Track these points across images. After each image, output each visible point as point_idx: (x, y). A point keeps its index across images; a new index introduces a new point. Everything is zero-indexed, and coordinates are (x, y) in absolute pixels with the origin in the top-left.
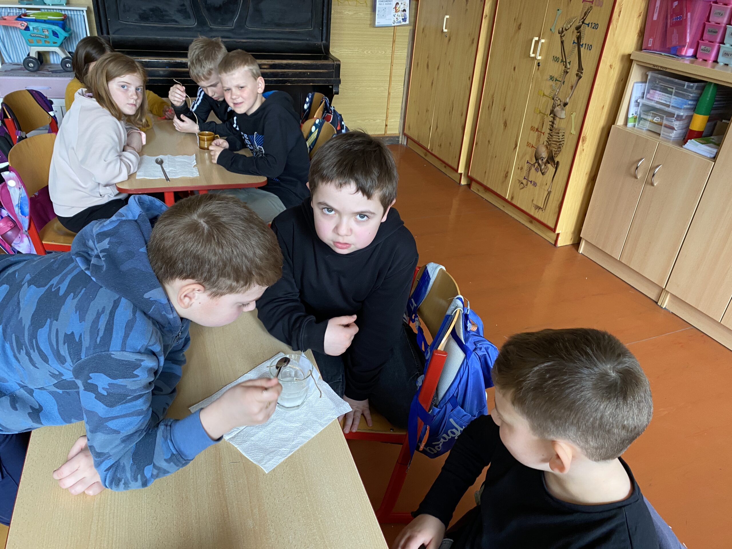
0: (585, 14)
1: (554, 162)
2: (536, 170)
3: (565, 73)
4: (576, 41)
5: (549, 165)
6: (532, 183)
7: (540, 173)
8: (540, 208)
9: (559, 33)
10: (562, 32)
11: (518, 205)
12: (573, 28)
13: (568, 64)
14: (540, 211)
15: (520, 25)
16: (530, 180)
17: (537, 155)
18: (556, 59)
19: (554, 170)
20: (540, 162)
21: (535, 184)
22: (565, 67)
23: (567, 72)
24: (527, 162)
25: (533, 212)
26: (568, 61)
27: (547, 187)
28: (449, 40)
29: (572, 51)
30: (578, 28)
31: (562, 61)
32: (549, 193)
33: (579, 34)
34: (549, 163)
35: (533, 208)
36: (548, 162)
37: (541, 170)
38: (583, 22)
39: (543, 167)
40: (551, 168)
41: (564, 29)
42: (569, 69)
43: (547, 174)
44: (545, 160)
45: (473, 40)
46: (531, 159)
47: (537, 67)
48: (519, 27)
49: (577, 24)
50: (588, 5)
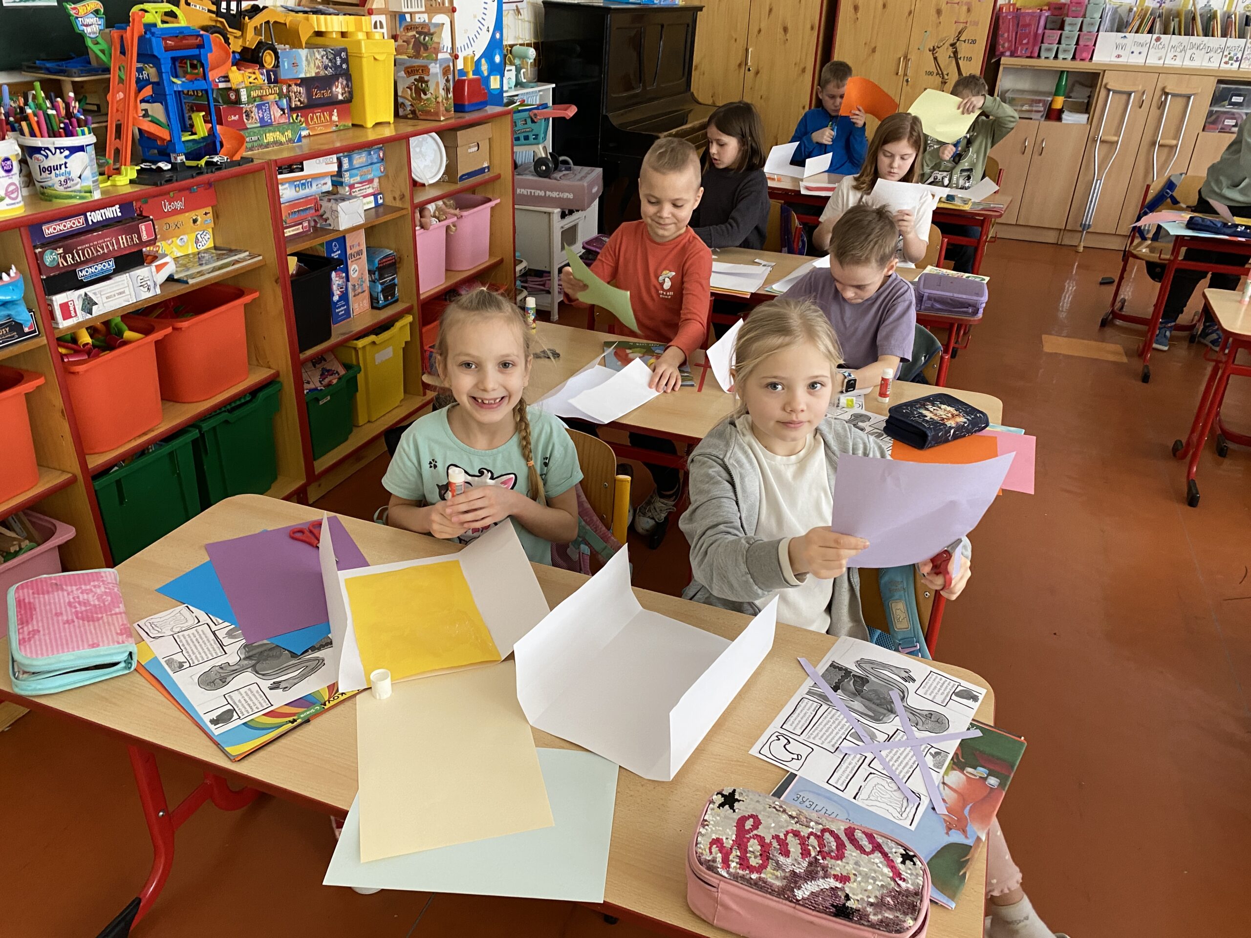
0: (960, 33)
4: (953, 56)
9: (930, 51)
10: (934, 49)
12: (947, 44)
13: (946, 76)
15: (875, 48)
18: (931, 73)
22: (943, 78)
23: (945, 83)
26: (945, 73)
28: (757, 73)
29: (950, 63)
30: (953, 45)
31: (938, 74)
33: (955, 49)
38: (958, 40)
41: (936, 47)
42: (948, 79)
45: (804, 68)
47: (905, 83)
48: (874, 50)
49: (951, 41)
50: (961, 26)
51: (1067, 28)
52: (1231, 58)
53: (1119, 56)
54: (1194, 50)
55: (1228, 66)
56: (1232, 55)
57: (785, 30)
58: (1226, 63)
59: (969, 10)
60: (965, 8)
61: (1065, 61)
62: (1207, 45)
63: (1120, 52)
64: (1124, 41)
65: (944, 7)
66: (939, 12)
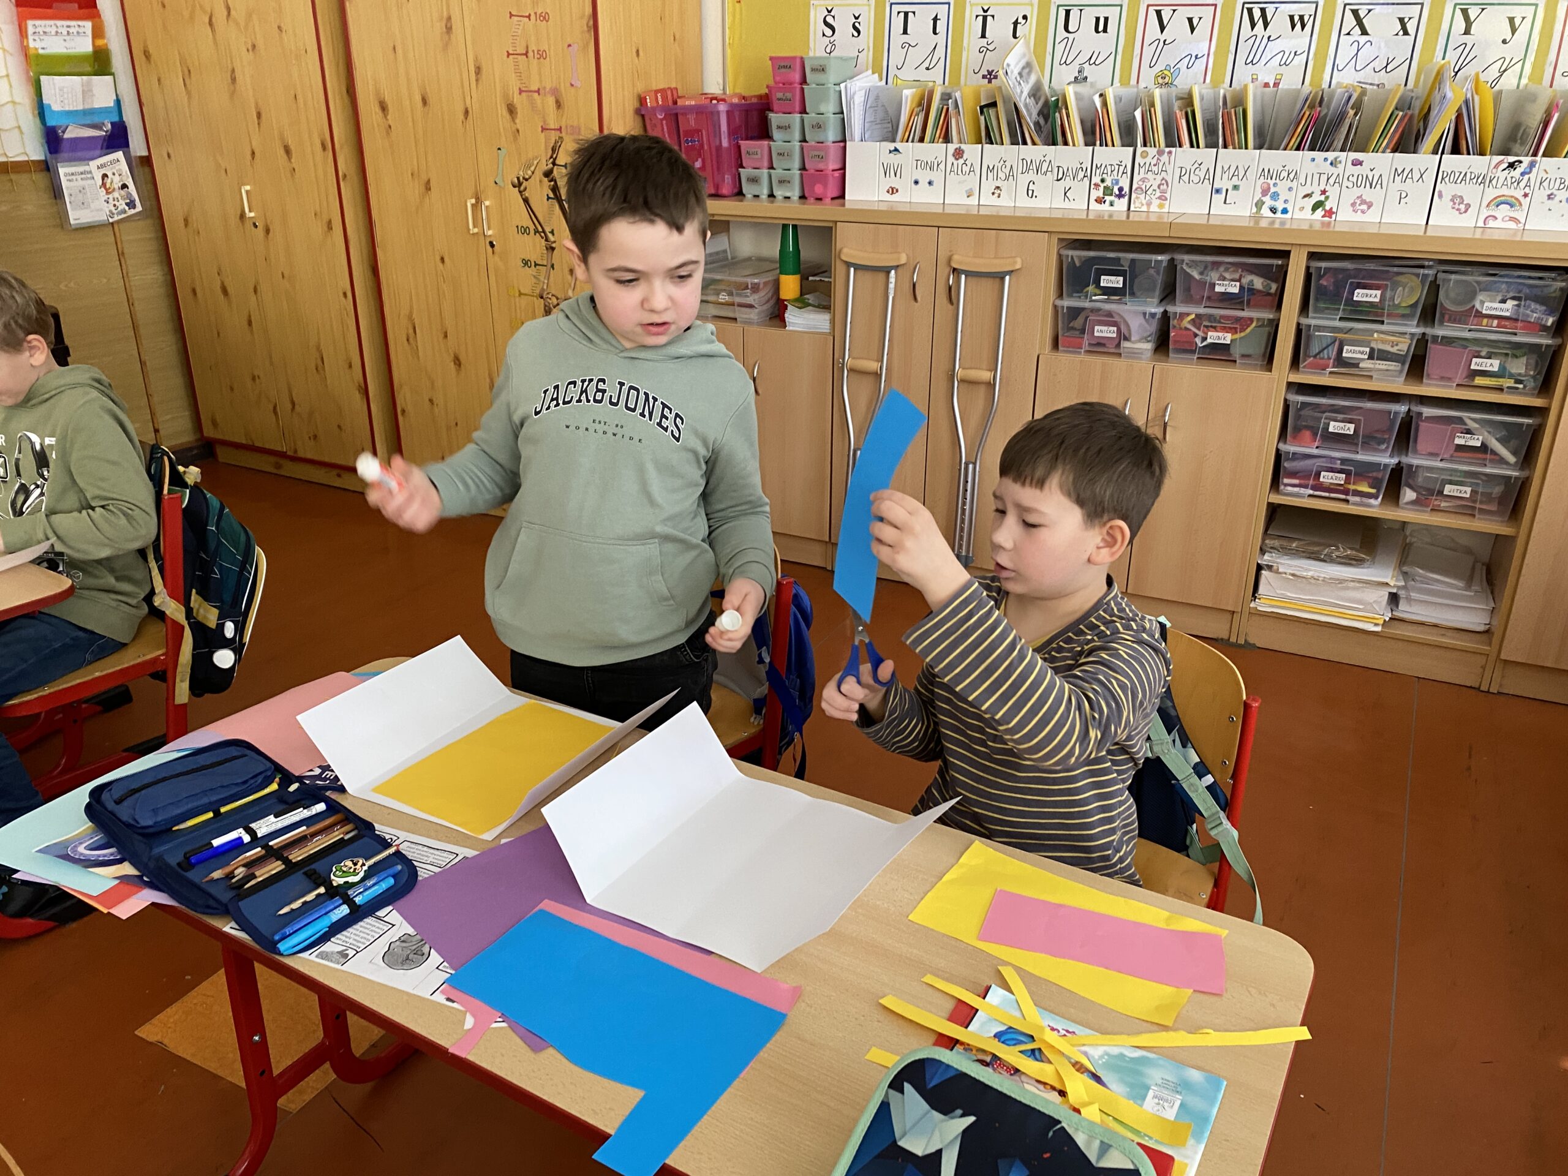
0: (553, 150)
3: (550, 251)
4: (552, 195)
9: (514, 186)
10: (520, 184)
12: (539, 174)
13: (550, 235)
15: (428, 182)
18: (525, 231)
22: (547, 240)
23: (553, 249)
26: (548, 230)
28: (267, 231)
29: (551, 211)
30: (548, 174)
31: (536, 231)
33: (552, 183)
38: (554, 164)
41: (521, 179)
42: (555, 242)
45: (330, 222)
47: (489, 249)
48: (428, 187)
49: (545, 167)
50: (553, 136)
51: (776, 134)
52: (1108, 191)
53: (893, 191)
54: (1031, 176)
55: (1106, 207)
56: (1108, 183)
57: (288, 151)
58: (1100, 201)
59: (559, 105)
60: (551, 101)
61: (787, 204)
62: (1055, 164)
63: (894, 182)
64: (894, 159)
65: (518, 100)
66: (511, 110)
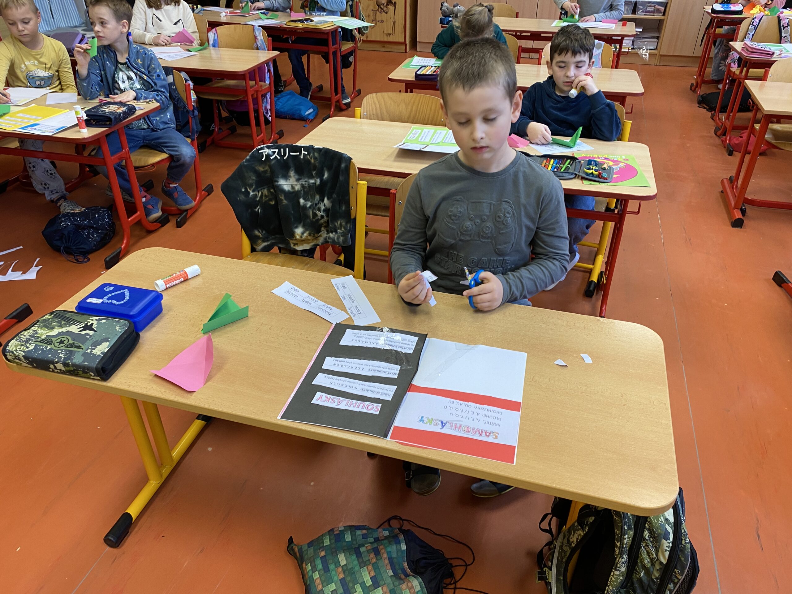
1: (392, 3)
2: (381, 12)
5: (389, 6)
6: (380, 21)
7: (384, 13)
8: (390, 34)
11: (373, 39)
14: (391, 35)
16: (377, 20)
17: (378, 3)
19: (394, 8)
20: (382, 7)
21: (382, 21)
24: (372, 10)
25: (386, 39)
27: (392, 20)
32: (394, 23)
34: (389, 5)
35: (386, 37)
36: (387, 5)
37: (384, 12)
39: (385, 9)
40: (391, 8)
43: (389, 13)
44: (385, 5)
46: (375, 8)
